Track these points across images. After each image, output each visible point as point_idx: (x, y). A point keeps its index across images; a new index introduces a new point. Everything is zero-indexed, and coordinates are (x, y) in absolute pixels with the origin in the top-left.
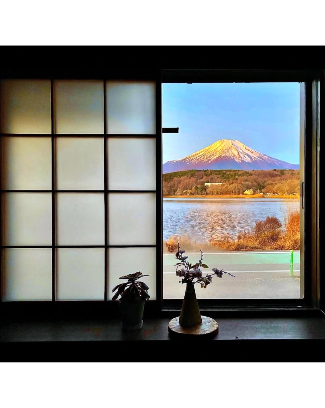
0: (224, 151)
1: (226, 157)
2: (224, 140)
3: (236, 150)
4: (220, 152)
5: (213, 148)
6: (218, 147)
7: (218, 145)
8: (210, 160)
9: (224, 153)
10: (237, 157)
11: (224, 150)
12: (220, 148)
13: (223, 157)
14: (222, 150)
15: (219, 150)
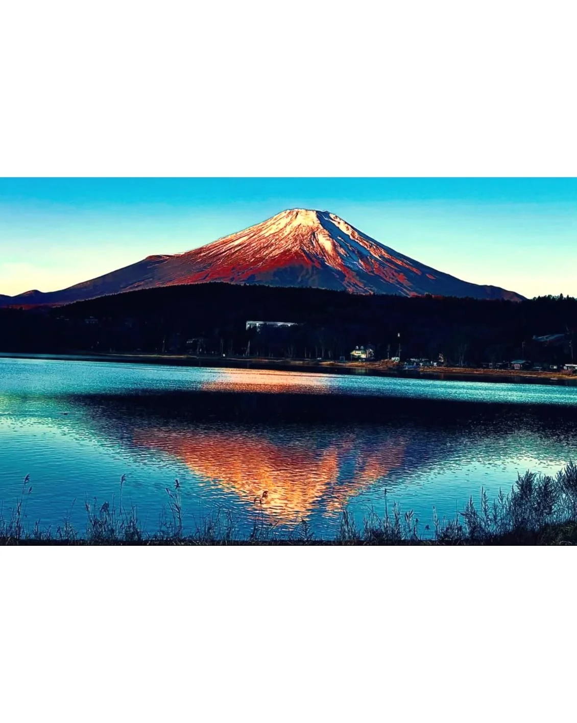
0: (298, 238)
1: (303, 254)
2: (300, 210)
3: (328, 238)
4: (287, 240)
5: (270, 229)
6: (281, 226)
7: (283, 222)
8: (262, 259)
9: (298, 242)
10: (329, 255)
11: (298, 235)
12: (288, 229)
13: (296, 253)
14: (292, 234)
15: (286, 234)
